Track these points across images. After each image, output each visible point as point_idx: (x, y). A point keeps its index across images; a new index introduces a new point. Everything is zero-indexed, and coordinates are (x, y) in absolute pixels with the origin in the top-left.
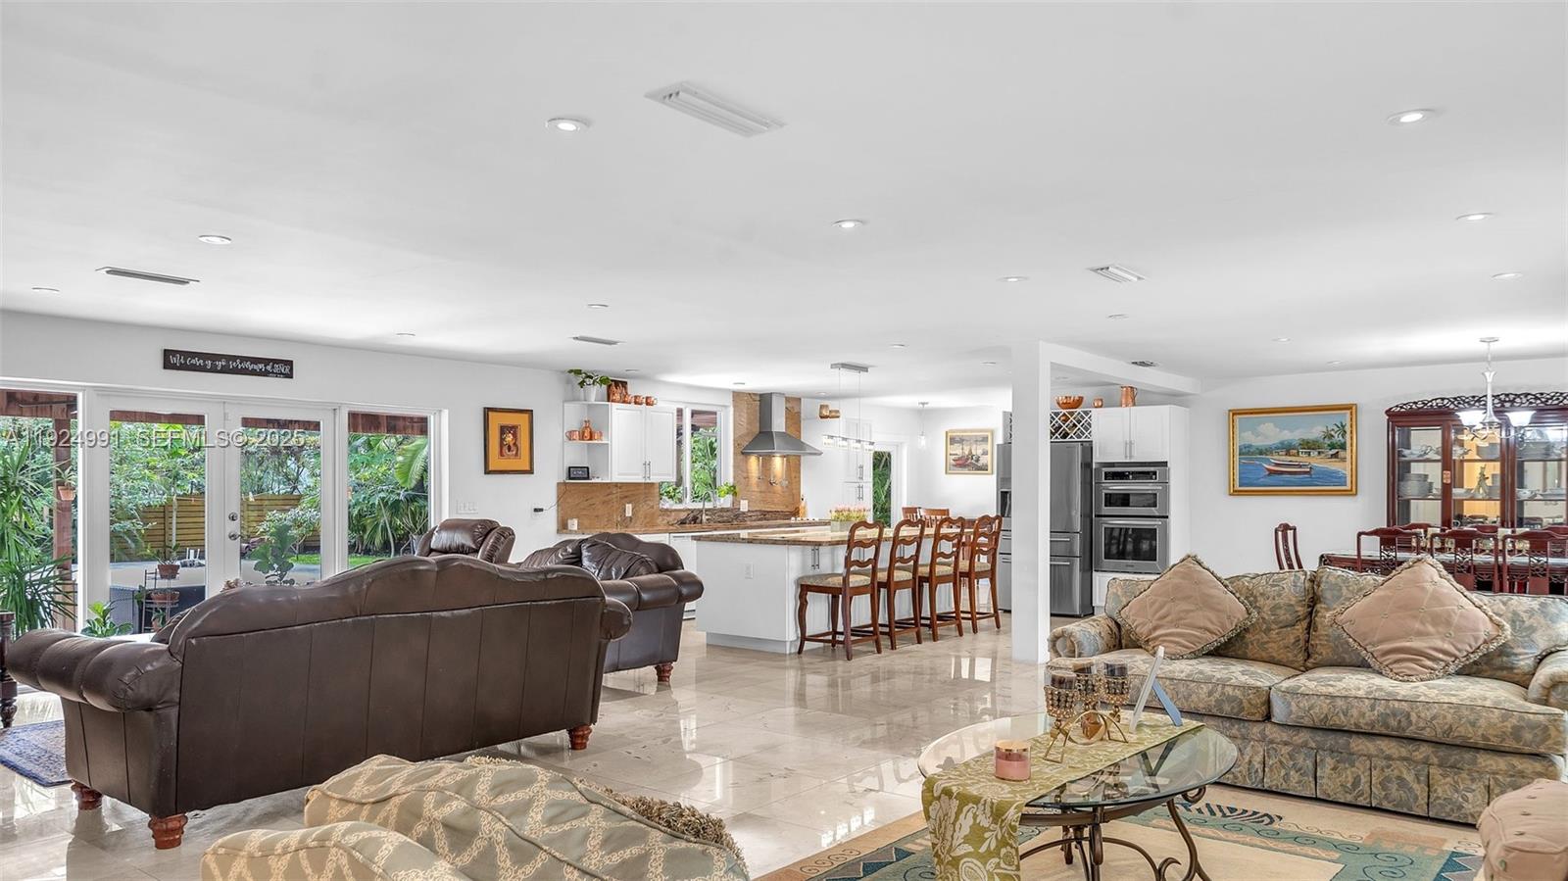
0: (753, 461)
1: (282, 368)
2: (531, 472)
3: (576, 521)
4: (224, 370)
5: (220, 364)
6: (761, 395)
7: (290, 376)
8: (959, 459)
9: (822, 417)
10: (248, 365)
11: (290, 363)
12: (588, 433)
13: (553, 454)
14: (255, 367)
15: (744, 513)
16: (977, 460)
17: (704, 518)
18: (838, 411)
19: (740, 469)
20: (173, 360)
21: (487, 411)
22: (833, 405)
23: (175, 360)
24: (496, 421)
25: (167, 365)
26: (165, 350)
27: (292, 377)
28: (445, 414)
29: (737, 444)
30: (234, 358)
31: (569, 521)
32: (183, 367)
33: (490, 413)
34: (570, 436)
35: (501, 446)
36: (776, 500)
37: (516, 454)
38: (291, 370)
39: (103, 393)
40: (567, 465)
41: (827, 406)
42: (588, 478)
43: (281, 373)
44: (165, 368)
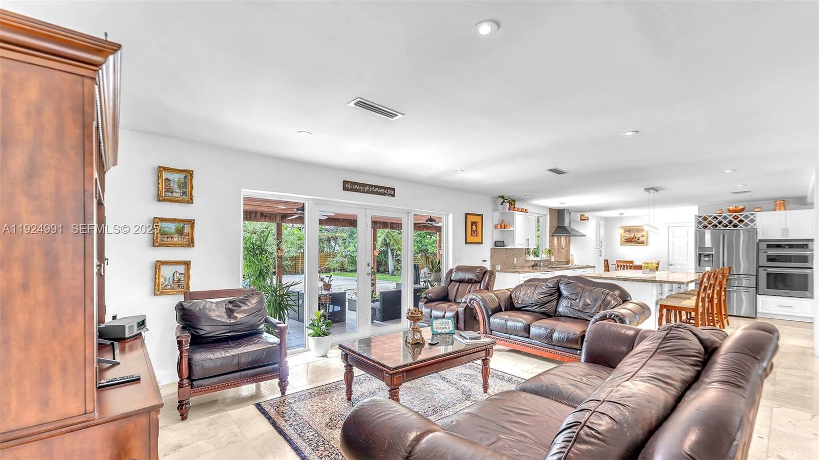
0: (555, 239)
1: (389, 192)
2: (482, 243)
3: (500, 266)
4: (368, 192)
5: (366, 189)
6: (558, 210)
7: (393, 196)
8: (628, 239)
9: (581, 220)
10: (377, 189)
11: (393, 189)
12: (503, 225)
13: (490, 235)
14: (380, 191)
15: (552, 262)
16: (638, 239)
17: (542, 264)
18: (588, 217)
19: (551, 242)
20: (347, 186)
21: (467, 214)
22: (586, 215)
23: (349, 186)
24: (470, 218)
25: (345, 189)
26: (344, 181)
27: (394, 196)
28: (451, 216)
29: (550, 232)
30: (372, 186)
31: (497, 266)
32: (351, 190)
33: (468, 216)
34: (496, 227)
35: (472, 231)
36: (562, 256)
37: (477, 235)
38: (394, 193)
39: (316, 202)
40: (494, 240)
41: (584, 215)
42: (504, 246)
43: (390, 194)
44: (343, 190)
